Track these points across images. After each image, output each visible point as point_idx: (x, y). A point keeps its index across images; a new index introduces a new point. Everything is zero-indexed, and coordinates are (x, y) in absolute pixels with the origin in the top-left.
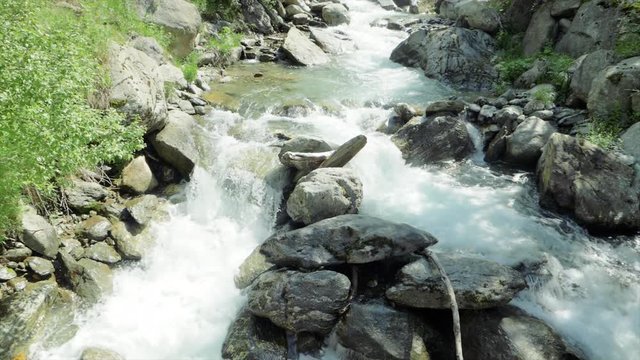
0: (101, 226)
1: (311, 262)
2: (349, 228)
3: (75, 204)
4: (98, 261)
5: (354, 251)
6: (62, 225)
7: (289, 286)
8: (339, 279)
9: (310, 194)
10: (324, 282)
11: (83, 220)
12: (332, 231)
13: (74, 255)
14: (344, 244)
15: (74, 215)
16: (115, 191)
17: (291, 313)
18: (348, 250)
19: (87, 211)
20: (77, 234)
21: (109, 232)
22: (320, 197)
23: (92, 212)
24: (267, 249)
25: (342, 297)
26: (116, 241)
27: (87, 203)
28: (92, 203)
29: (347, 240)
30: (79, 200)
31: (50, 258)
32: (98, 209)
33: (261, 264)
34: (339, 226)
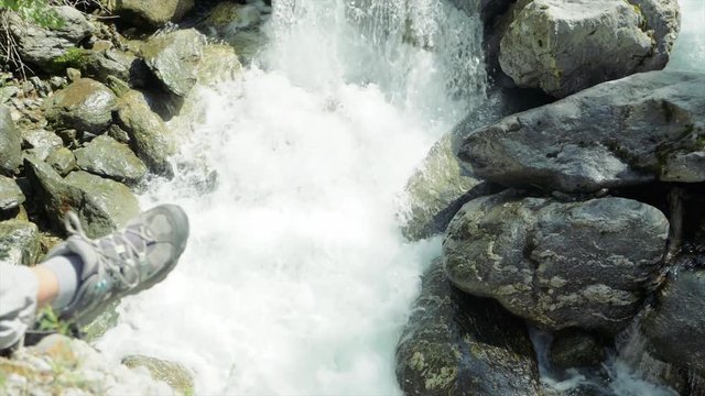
0: (97, 102)
1: (580, 179)
2: (665, 104)
3: (36, 54)
4: (105, 176)
5: (680, 156)
6: (15, 100)
7: (540, 233)
8: (648, 217)
9: (562, 23)
10: (616, 223)
11: (55, 88)
12: (626, 111)
13: (55, 166)
14: (652, 140)
15: (36, 79)
16: (107, 22)
17: (545, 289)
18: (663, 152)
19: (60, 68)
20: (50, 121)
21: (115, 114)
22: (586, 32)
23: (71, 71)
24: (475, 150)
25: (655, 254)
26: (131, 132)
27: (58, 52)
28: (68, 51)
29: (660, 131)
30: (42, 45)
31: (9, 174)
32: (84, 64)
33: (451, 181)
34: (640, 98)
